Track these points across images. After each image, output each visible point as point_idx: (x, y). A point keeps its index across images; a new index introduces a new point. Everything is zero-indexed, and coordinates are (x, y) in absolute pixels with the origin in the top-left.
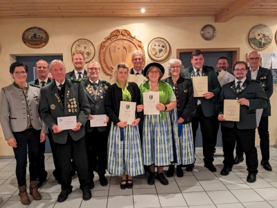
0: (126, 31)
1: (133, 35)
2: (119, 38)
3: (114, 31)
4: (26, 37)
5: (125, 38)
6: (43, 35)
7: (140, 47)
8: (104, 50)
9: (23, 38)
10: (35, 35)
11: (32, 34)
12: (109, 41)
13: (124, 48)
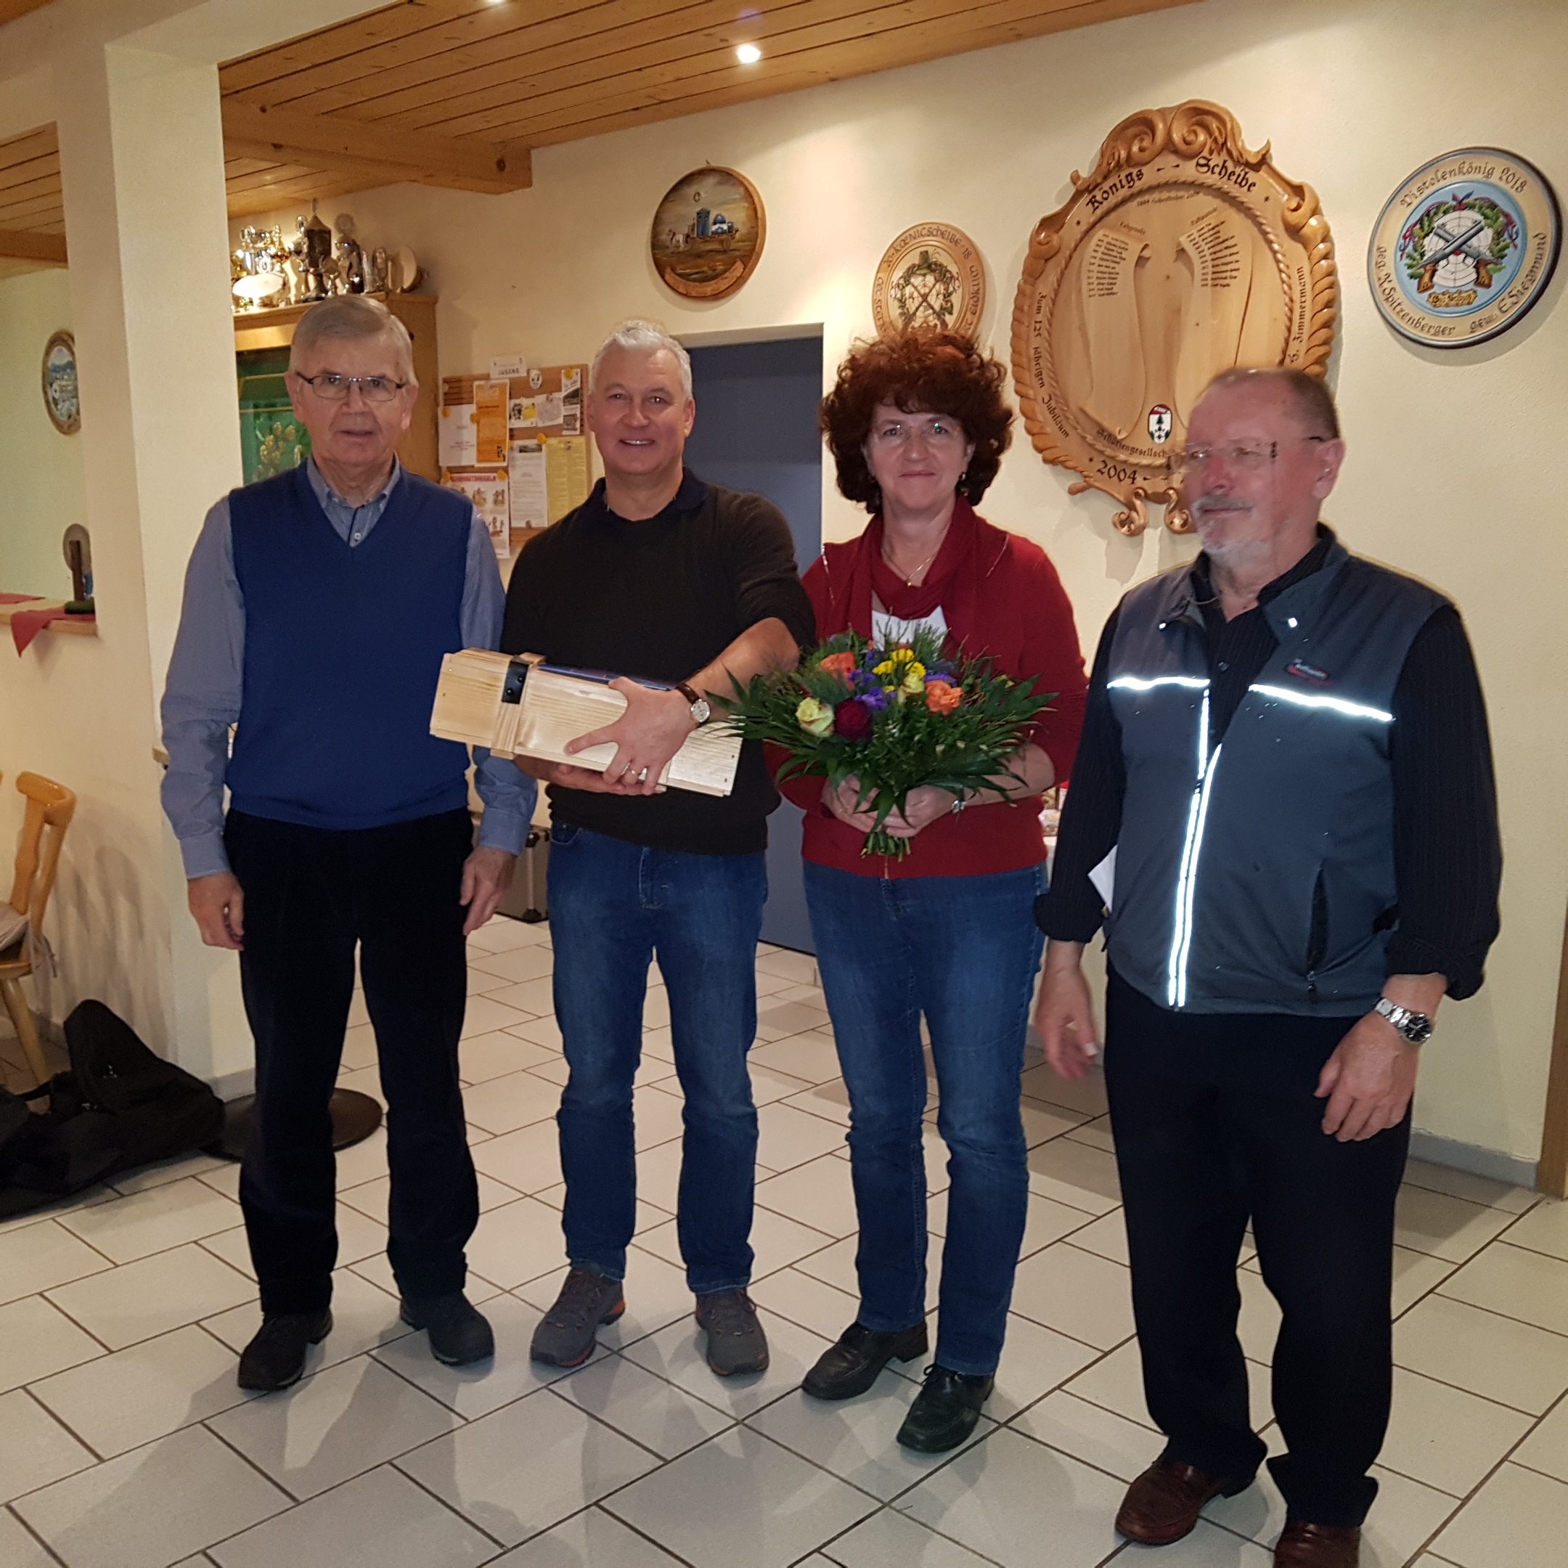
0: (1199, 114)
1: (1251, 145)
2: (1150, 175)
3: (1120, 133)
4: (664, 237)
5: (1189, 171)
6: (737, 216)
7: (1294, 231)
8: (1046, 286)
9: (656, 245)
10: (703, 215)
11: (691, 211)
12: (1083, 212)
13: (1182, 252)
